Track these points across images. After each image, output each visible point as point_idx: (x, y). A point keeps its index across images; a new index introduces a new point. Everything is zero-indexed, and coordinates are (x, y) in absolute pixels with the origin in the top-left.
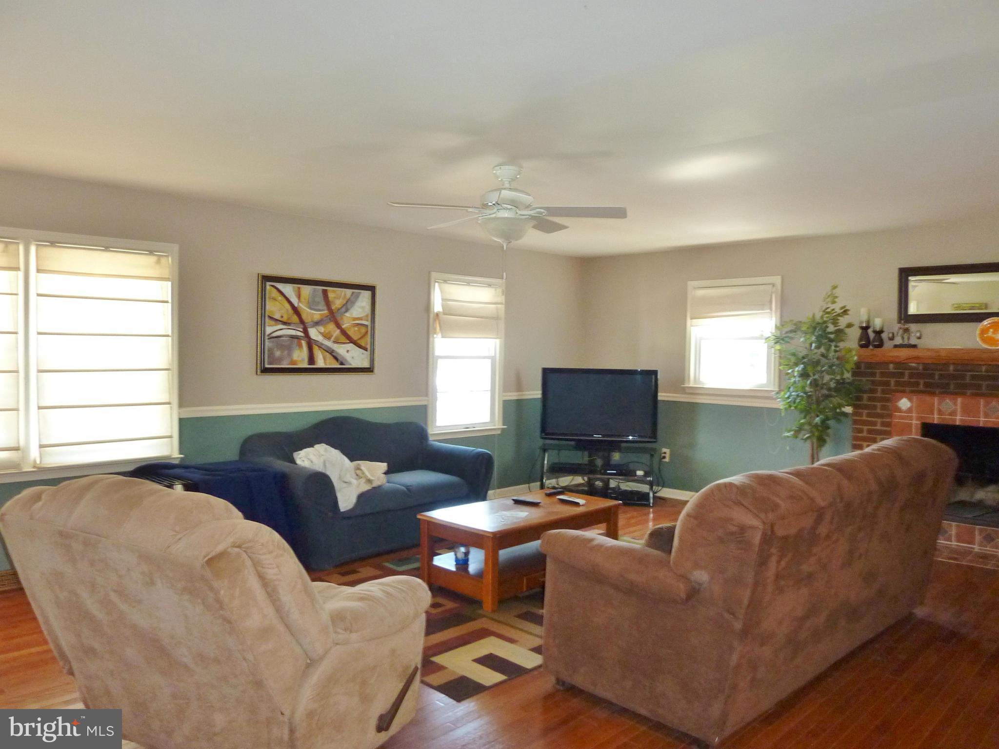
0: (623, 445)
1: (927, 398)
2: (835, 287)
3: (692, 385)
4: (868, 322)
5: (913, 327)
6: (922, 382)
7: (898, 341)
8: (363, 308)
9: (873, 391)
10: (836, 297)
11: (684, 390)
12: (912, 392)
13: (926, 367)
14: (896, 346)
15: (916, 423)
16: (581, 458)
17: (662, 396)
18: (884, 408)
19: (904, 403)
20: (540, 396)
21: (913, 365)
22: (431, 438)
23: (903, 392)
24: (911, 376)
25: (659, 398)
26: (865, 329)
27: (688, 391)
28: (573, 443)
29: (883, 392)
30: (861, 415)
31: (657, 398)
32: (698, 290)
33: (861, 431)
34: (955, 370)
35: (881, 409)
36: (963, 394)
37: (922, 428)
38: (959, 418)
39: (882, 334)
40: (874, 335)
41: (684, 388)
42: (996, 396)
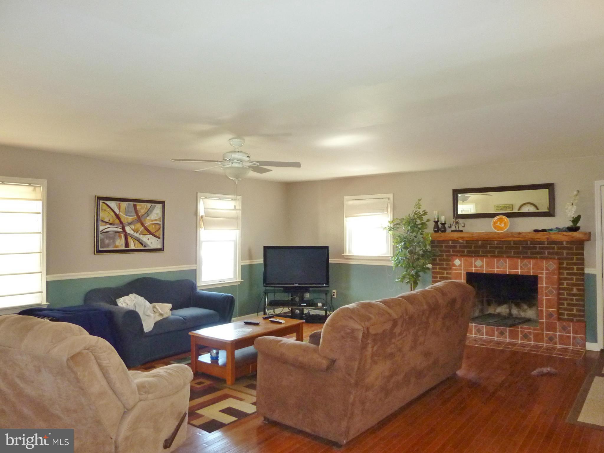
0: (311, 289)
1: (469, 259)
2: (420, 200)
3: (347, 254)
4: (438, 218)
5: (461, 221)
6: (466, 250)
7: (453, 228)
8: (157, 214)
9: (442, 256)
10: (420, 205)
11: (344, 257)
12: (461, 256)
13: (467, 242)
14: (452, 231)
15: (464, 272)
16: (287, 297)
17: (331, 260)
18: (447, 265)
19: (457, 262)
20: (263, 262)
21: (461, 241)
22: (198, 289)
23: (457, 256)
24: (460, 247)
25: (330, 262)
26: (436, 222)
27: (345, 258)
28: (282, 289)
29: (447, 256)
30: (436, 269)
31: (329, 261)
32: (349, 202)
33: (436, 277)
34: (482, 244)
35: (446, 266)
36: (486, 257)
37: (467, 275)
38: (484, 269)
39: (445, 225)
40: (441, 225)
41: (343, 256)
42: (503, 257)
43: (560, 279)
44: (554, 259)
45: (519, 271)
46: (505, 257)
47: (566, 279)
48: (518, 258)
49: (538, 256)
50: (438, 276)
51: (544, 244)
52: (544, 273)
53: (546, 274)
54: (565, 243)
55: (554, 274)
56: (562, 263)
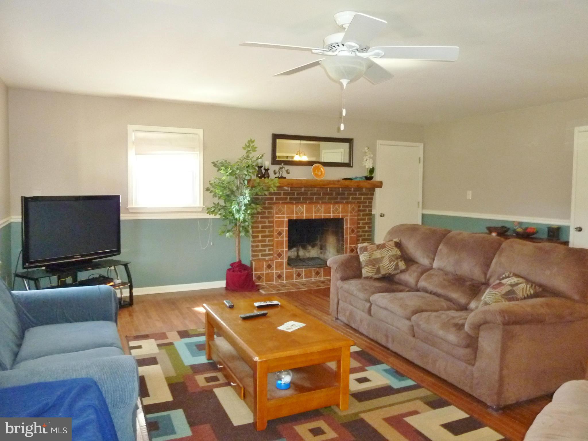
1: (290, 206)
2: (252, 141)
3: (134, 206)
4: (262, 164)
6: (289, 197)
7: (277, 175)
9: (264, 204)
11: (128, 211)
12: (284, 203)
13: (292, 189)
14: (276, 178)
15: (286, 220)
19: (280, 210)
21: (286, 188)
23: (279, 203)
24: (284, 194)
25: (121, 218)
26: (260, 168)
27: (131, 211)
29: (269, 204)
30: (258, 218)
34: (304, 191)
35: (268, 214)
36: (305, 203)
37: (289, 222)
38: (304, 215)
39: (268, 171)
40: (264, 171)
41: (128, 209)
42: (319, 203)
43: (358, 219)
44: (355, 203)
45: (332, 215)
46: (320, 202)
47: (361, 219)
48: (330, 203)
49: (344, 201)
50: (260, 225)
51: (351, 191)
52: (349, 215)
53: (351, 216)
54: (364, 190)
55: (355, 216)
56: (359, 207)
